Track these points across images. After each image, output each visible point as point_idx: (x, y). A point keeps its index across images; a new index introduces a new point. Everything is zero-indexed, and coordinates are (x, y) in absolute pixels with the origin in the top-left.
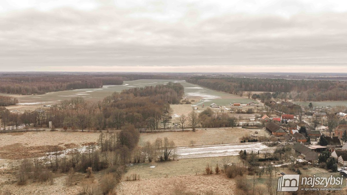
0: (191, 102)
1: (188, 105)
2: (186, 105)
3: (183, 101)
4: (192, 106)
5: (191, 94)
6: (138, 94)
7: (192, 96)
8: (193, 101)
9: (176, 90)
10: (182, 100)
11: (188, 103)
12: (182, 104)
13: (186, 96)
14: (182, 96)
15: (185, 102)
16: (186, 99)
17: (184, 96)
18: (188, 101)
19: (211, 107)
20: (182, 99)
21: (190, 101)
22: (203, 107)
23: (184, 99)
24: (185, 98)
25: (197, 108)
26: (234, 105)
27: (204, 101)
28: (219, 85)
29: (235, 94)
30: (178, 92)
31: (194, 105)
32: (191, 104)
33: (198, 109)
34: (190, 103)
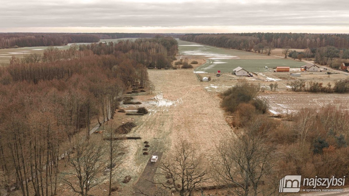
0: (193, 65)
1: (188, 70)
2: (183, 70)
3: (177, 64)
4: (194, 72)
5: (188, 53)
6: (102, 51)
7: (192, 55)
8: (195, 63)
9: (165, 45)
10: (175, 62)
11: (186, 66)
12: (175, 68)
13: (181, 55)
14: (175, 55)
15: (181, 66)
16: (181, 60)
17: (178, 55)
18: (187, 64)
19: (235, 74)
20: (175, 59)
21: (189, 63)
22: (219, 75)
23: (178, 60)
24: (181, 57)
25: (207, 78)
26: (278, 71)
27: (214, 63)
28: (229, 40)
29: (256, 52)
30: (168, 49)
31: (198, 70)
32: (193, 69)
33: (209, 79)
34: (190, 67)
